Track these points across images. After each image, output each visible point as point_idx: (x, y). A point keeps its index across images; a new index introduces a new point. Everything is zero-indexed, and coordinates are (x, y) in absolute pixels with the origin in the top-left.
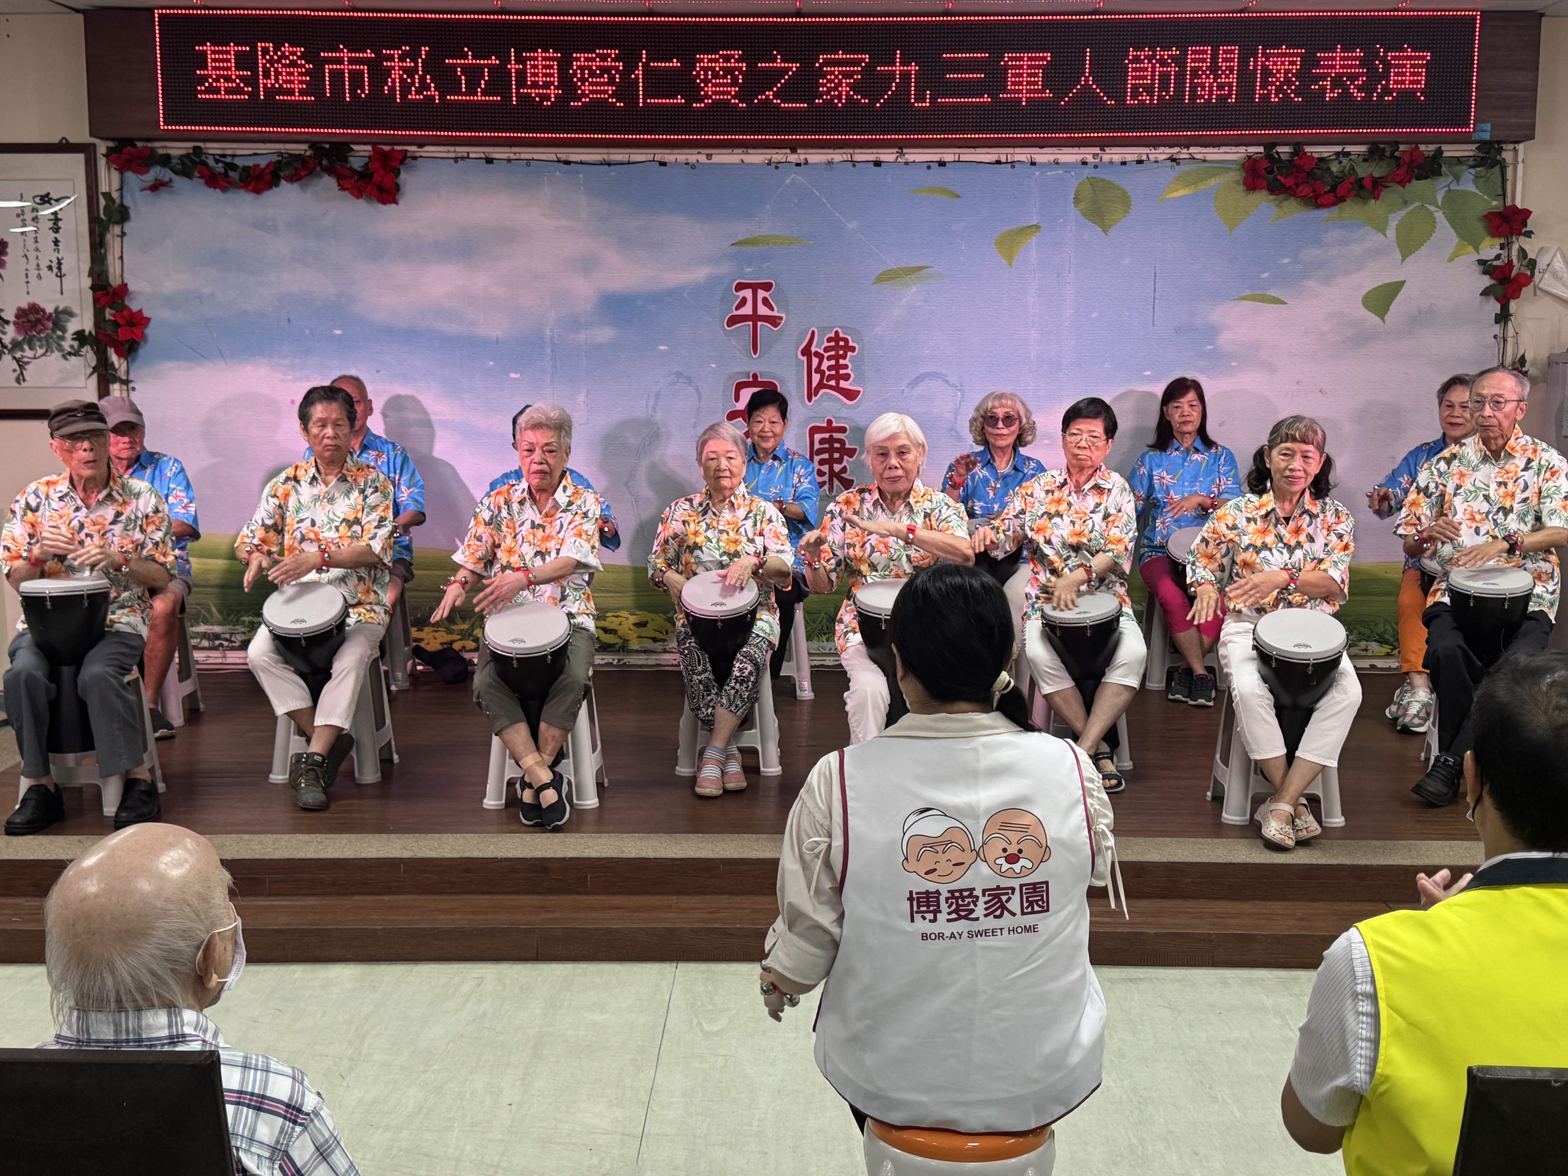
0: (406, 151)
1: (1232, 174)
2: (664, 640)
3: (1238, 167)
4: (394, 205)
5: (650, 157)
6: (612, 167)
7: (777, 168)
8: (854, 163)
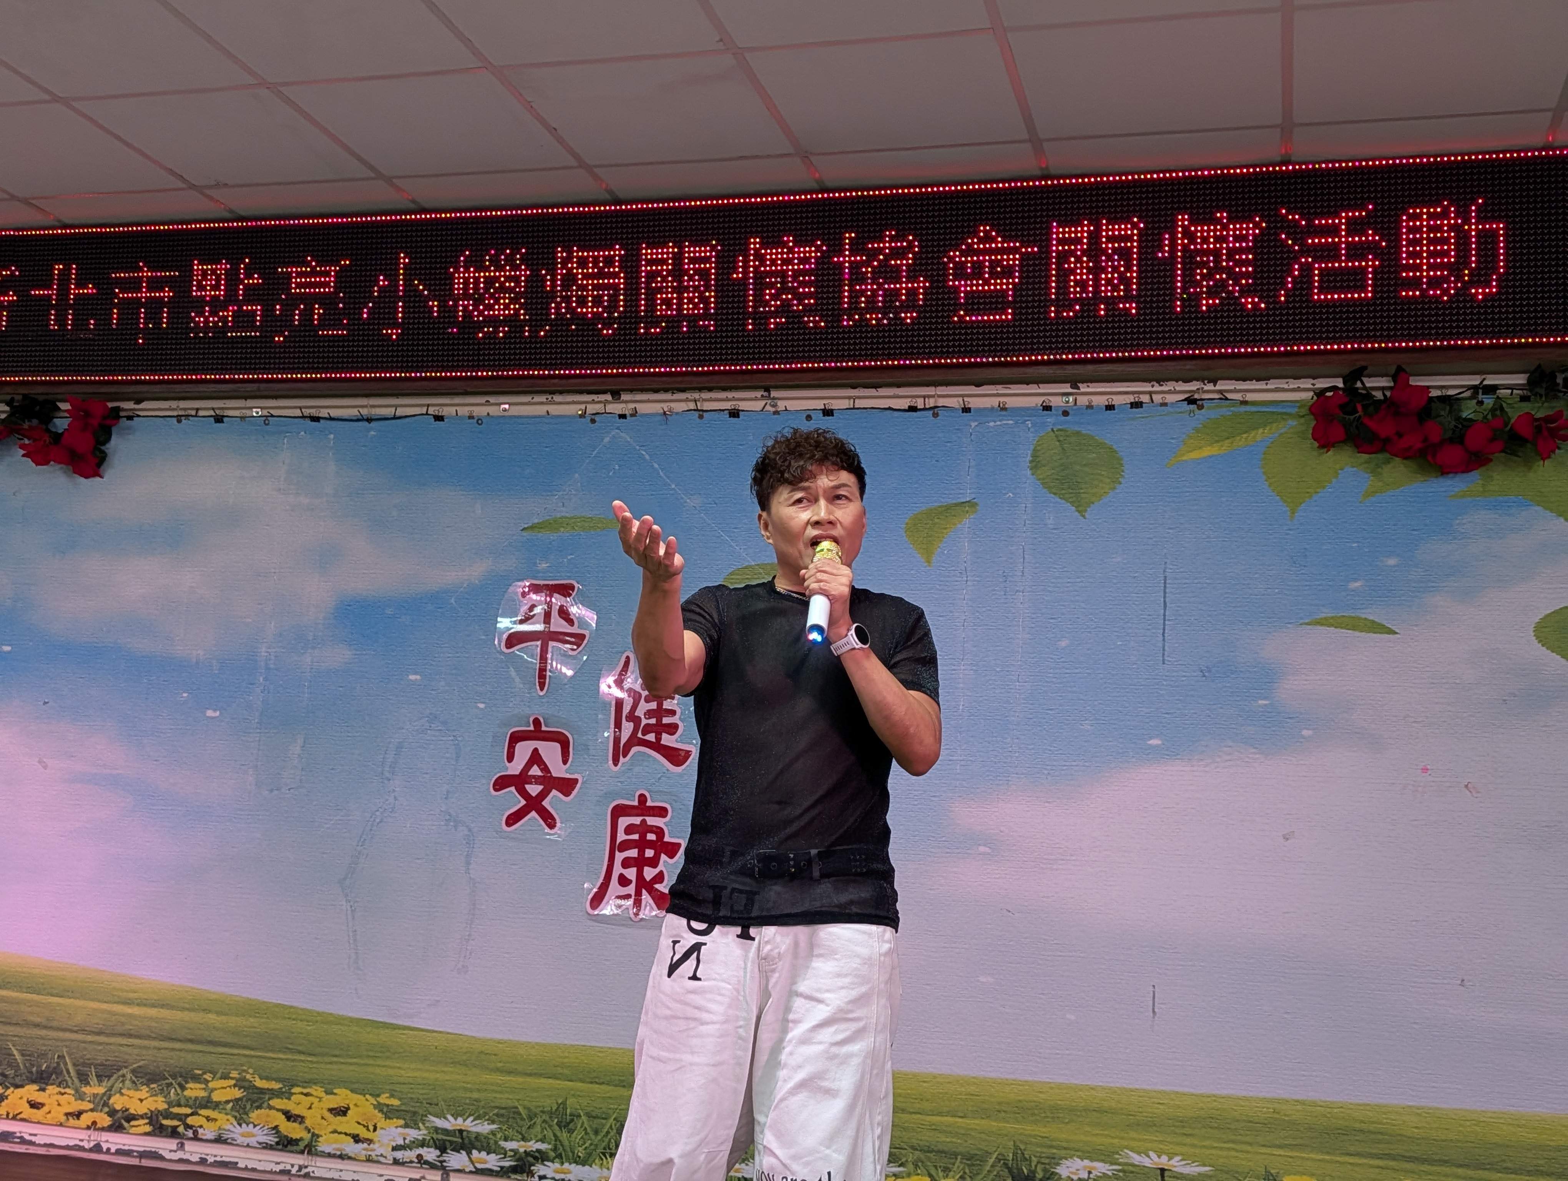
0: (118, 409)
1: (1293, 423)
2: (370, 1141)
3: (1304, 411)
4: (98, 479)
5: (424, 410)
6: (373, 424)
7: (593, 421)
8: (701, 412)
